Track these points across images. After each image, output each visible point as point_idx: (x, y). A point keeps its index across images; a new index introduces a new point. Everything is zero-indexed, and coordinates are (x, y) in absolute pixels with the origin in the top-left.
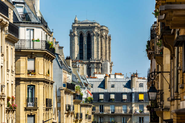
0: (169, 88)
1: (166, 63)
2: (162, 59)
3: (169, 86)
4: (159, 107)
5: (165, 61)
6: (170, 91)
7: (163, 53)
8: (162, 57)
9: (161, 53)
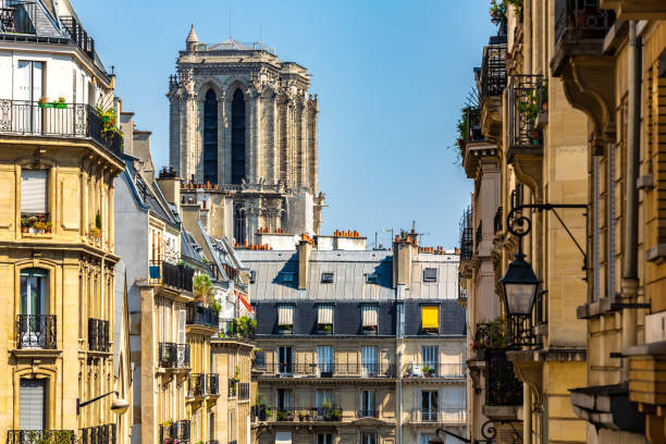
0: (584, 268)
1: (557, 179)
2: (540, 165)
3: (586, 261)
4: (525, 348)
5: (553, 172)
6: (586, 279)
7: (541, 141)
8: (541, 155)
9: (535, 142)
